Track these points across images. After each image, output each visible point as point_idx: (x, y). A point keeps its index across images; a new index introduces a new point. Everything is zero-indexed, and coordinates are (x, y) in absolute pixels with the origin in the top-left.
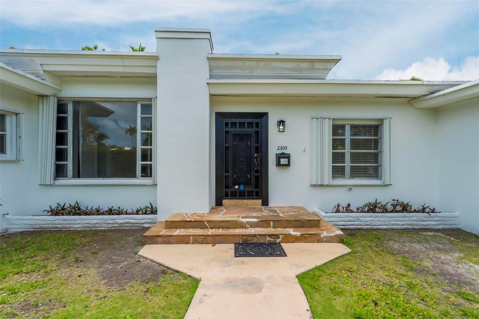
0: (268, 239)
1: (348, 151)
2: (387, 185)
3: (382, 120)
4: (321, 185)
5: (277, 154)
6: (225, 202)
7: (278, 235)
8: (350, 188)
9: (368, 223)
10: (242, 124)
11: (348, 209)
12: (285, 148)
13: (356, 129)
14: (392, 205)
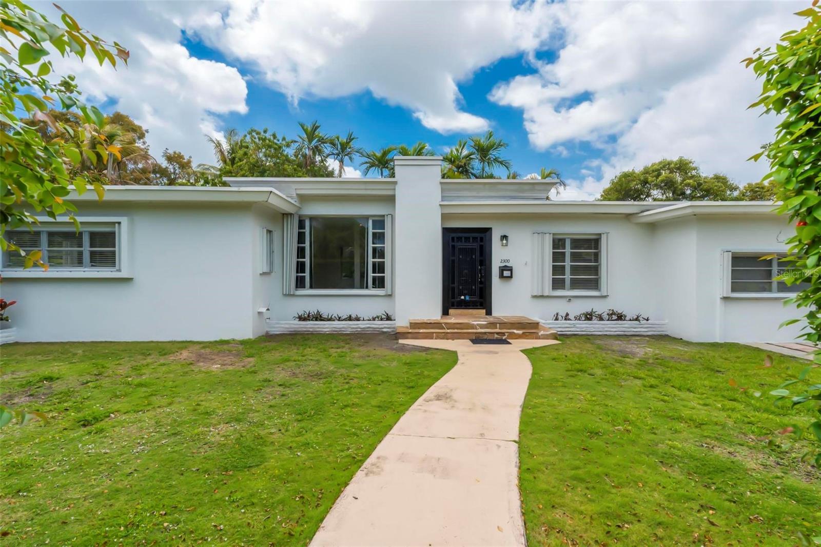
0: (496, 336)
1: (568, 263)
2: (605, 297)
3: (600, 234)
4: (542, 297)
5: (500, 267)
6: (451, 311)
7: (504, 333)
8: (570, 299)
9: (583, 330)
10: (467, 239)
11: (567, 318)
12: (508, 261)
13: (577, 243)
14: (608, 314)
